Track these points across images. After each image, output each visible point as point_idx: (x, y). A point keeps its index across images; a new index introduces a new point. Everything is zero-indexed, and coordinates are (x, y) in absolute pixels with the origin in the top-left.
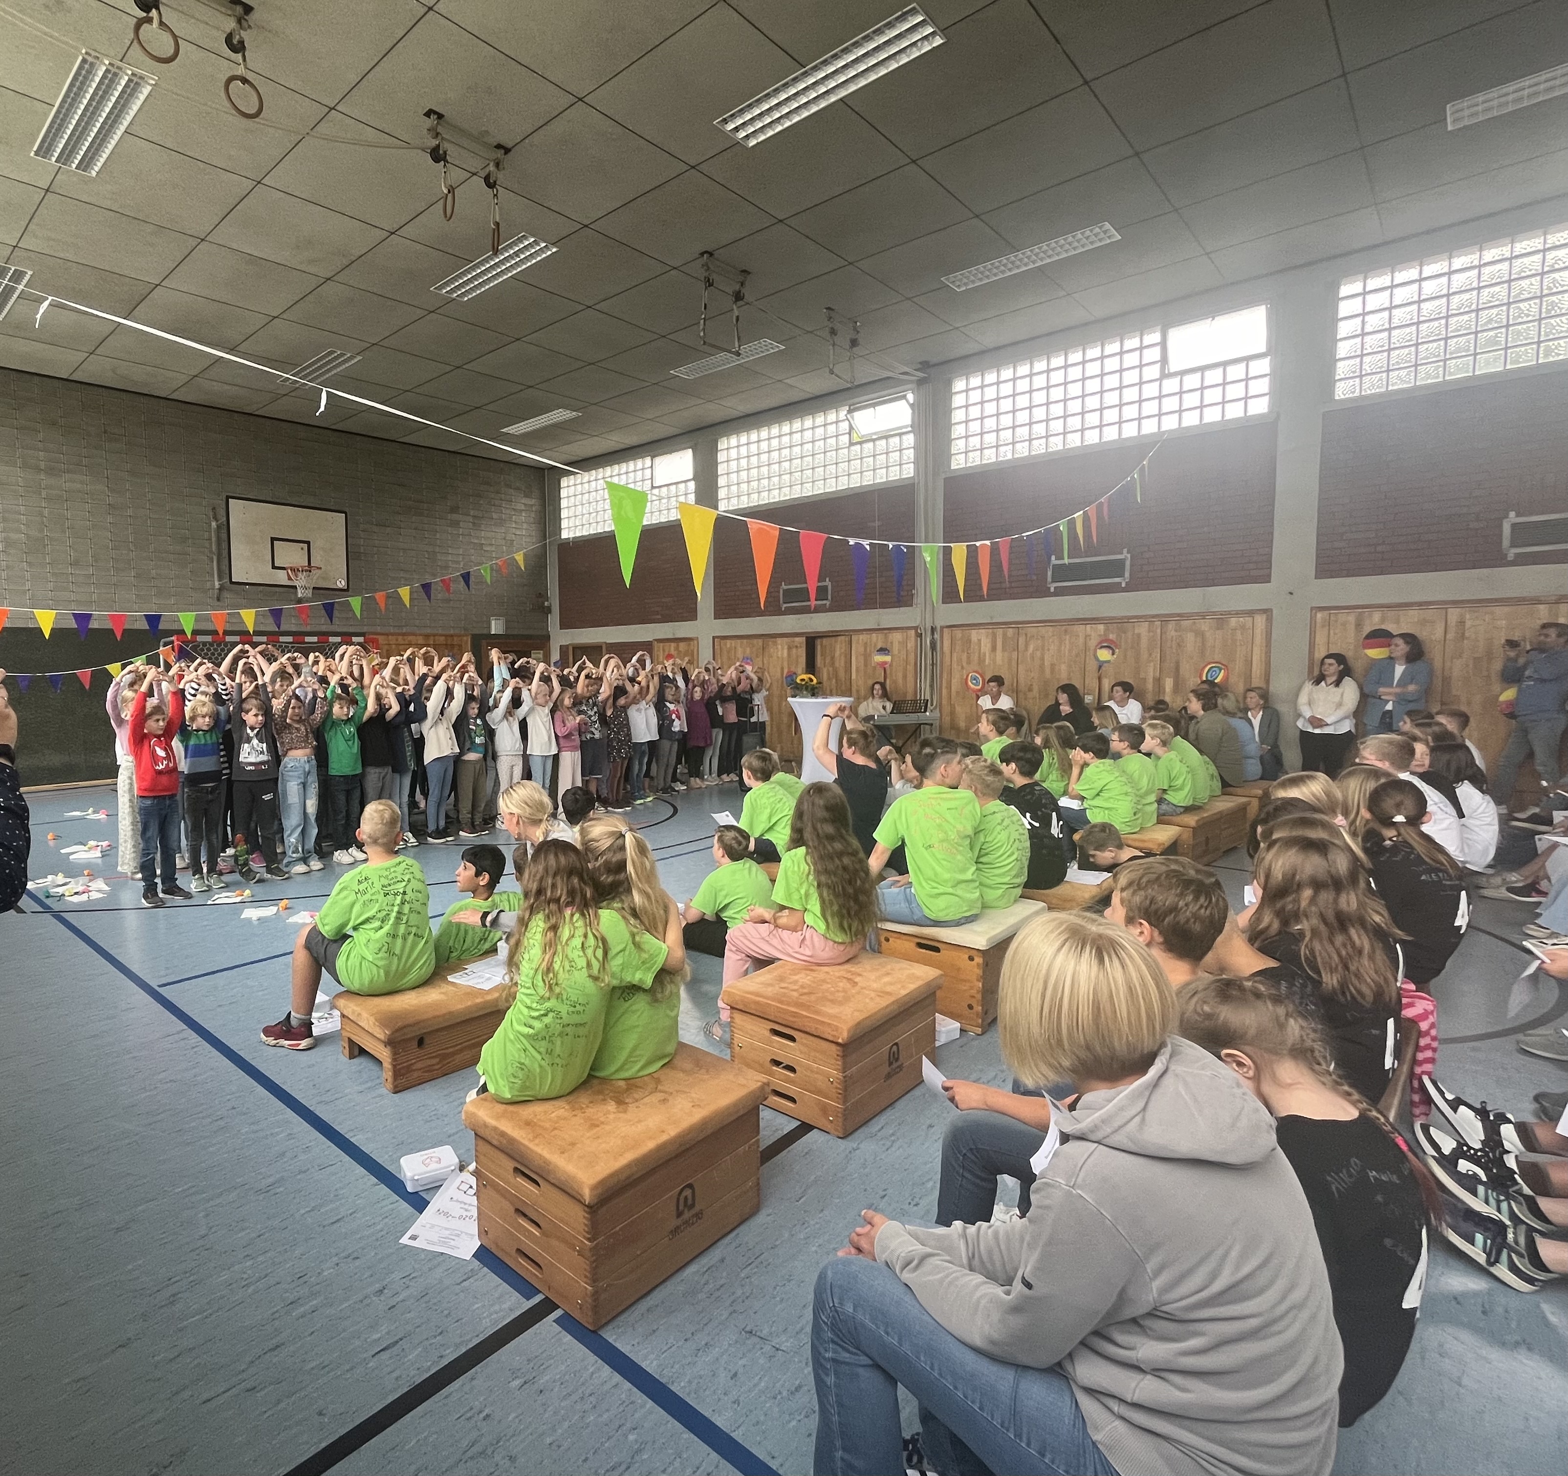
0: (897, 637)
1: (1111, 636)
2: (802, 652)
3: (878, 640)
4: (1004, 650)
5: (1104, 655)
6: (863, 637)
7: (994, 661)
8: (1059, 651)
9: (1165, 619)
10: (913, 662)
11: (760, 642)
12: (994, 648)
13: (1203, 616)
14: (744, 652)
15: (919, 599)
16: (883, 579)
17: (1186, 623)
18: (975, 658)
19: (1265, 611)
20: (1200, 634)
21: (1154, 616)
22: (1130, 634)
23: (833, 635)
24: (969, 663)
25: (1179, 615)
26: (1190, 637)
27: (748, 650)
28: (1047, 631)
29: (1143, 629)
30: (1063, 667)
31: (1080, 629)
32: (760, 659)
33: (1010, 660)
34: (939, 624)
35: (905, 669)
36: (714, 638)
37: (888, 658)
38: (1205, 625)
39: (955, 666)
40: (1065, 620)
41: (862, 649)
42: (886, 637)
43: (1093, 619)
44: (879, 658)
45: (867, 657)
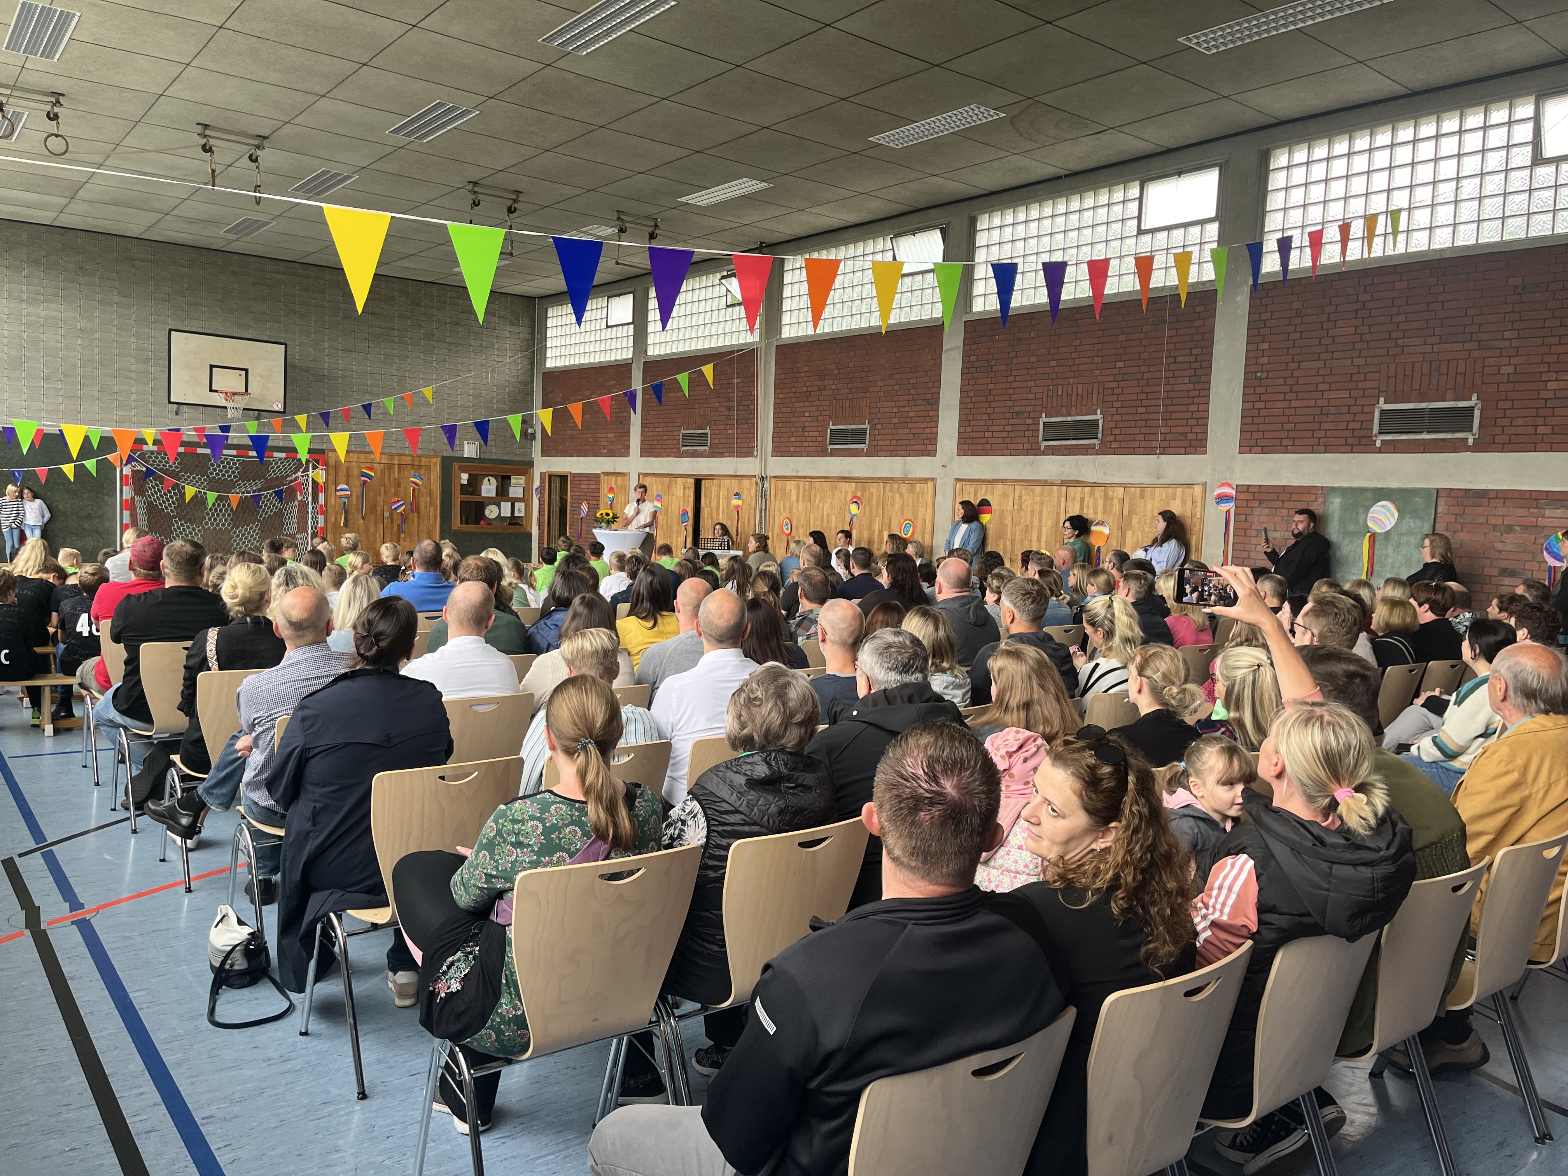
0: (746, 482)
1: (859, 494)
2: (691, 493)
3: (734, 484)
4: (803, 501)
5: (854, 509)
6: (727, 481)
7: (798, 510)
8: (832, 504)
9: (886, 480)
10: (753, 506)
11: (666, 480)
12: (798, 500)
13: (903, 480)
14: (657, 490)
15: (757, 452)
16: (739, 431)
17: (896, 486)
18: (787, 506)
19: (932, 479)
20: (902, 496)
21: (880, 478)
22: (867, 492)
23: (711, 477)
24: (784, 510)
25: (892, 479)
26: (897, 496)
27: (660, 488)
28: (826, 485)
29: (874, 488)
30: (834, 517)
31: (843, 485)
32: (666, 497)
33: (806, 509)
34: (770, 473)
35: (749, 513)
36: (639, 474)
37: (739, 502)
38: (904, 488)
39: (777, 512)
40: (835, 478)
41: (726, 493)
42: (740, 484)
43: (849, 478)
44: (736, 502)
45: (728, 499)
